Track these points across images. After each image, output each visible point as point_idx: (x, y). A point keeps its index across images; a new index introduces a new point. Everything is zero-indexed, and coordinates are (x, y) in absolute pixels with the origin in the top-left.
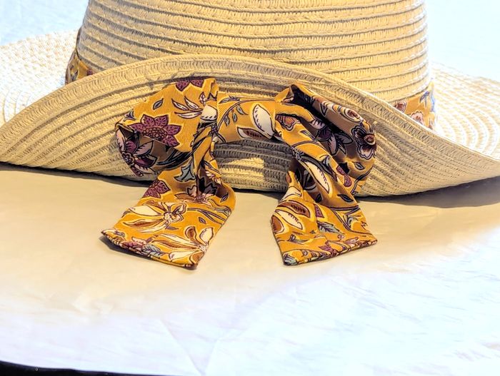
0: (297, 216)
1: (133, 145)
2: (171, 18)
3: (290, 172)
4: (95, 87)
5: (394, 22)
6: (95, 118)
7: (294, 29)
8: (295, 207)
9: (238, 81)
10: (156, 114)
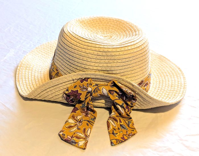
0: (114, 122)
1: (68, 98)
2: (79, 60)
3: (112, 106)
4: (58, 82)
5: (141, 59)
6: (57, 90)
7: (113, 65)
8: (114, 119)
9: (98, 79)
10: (75, 90)
